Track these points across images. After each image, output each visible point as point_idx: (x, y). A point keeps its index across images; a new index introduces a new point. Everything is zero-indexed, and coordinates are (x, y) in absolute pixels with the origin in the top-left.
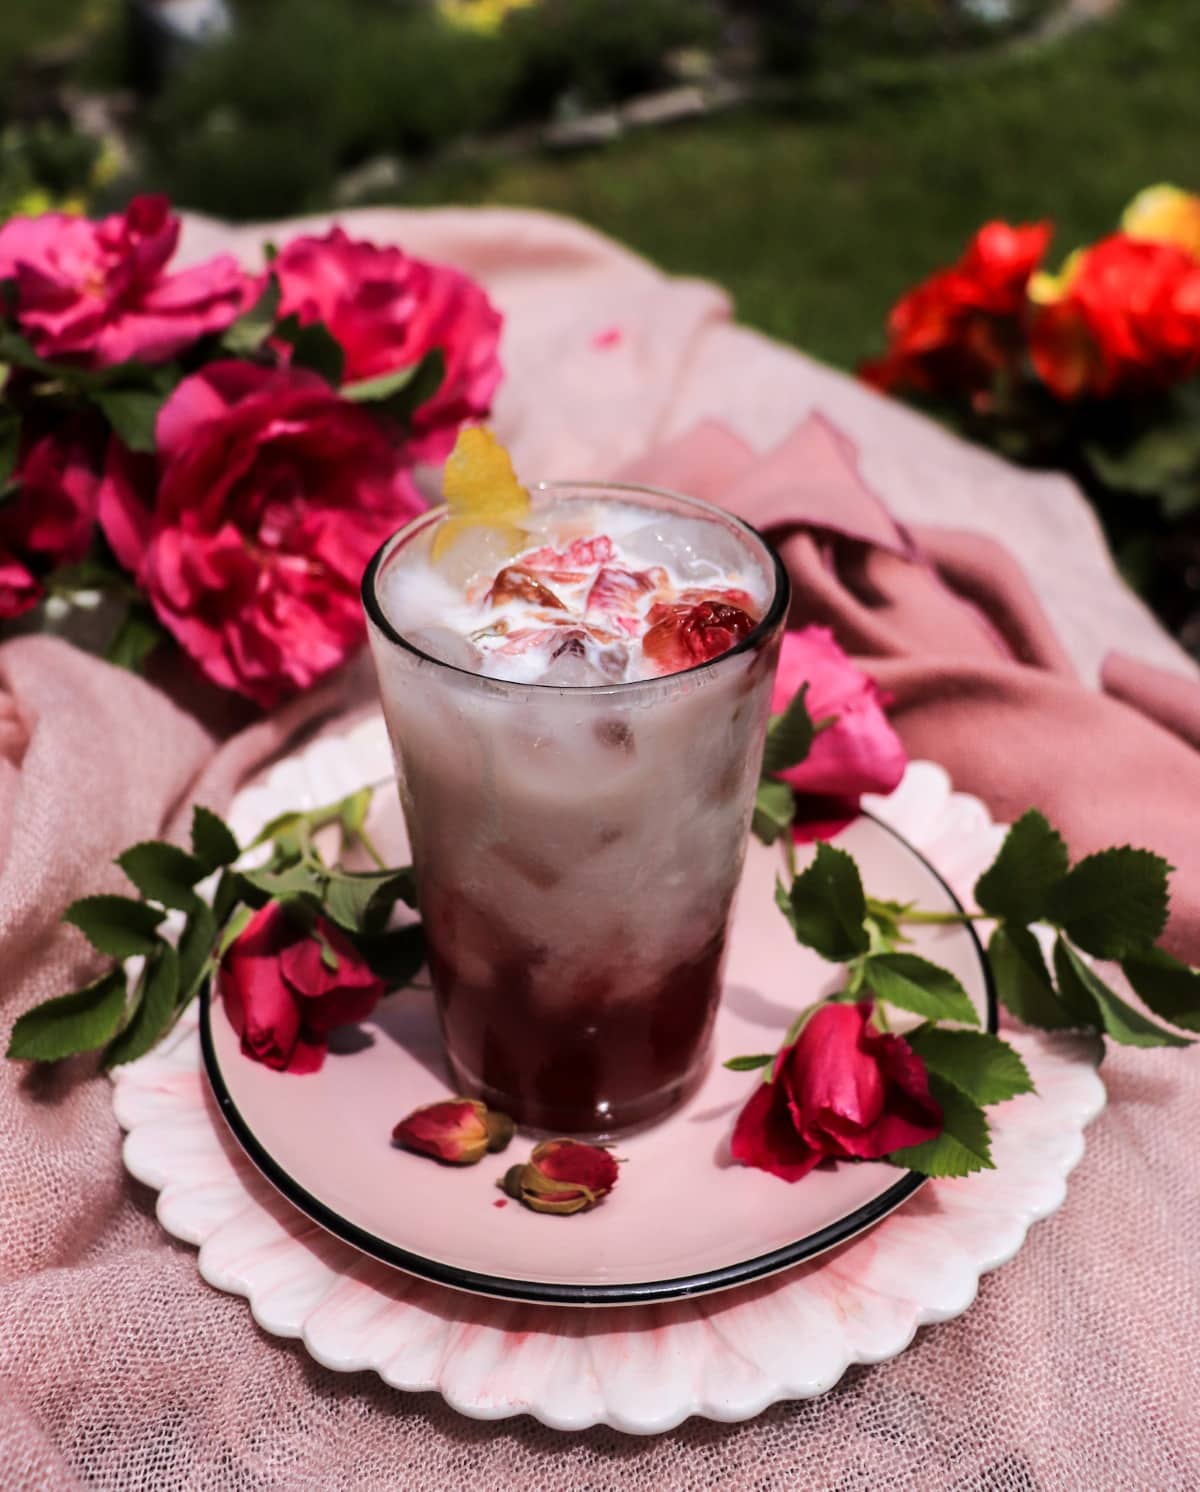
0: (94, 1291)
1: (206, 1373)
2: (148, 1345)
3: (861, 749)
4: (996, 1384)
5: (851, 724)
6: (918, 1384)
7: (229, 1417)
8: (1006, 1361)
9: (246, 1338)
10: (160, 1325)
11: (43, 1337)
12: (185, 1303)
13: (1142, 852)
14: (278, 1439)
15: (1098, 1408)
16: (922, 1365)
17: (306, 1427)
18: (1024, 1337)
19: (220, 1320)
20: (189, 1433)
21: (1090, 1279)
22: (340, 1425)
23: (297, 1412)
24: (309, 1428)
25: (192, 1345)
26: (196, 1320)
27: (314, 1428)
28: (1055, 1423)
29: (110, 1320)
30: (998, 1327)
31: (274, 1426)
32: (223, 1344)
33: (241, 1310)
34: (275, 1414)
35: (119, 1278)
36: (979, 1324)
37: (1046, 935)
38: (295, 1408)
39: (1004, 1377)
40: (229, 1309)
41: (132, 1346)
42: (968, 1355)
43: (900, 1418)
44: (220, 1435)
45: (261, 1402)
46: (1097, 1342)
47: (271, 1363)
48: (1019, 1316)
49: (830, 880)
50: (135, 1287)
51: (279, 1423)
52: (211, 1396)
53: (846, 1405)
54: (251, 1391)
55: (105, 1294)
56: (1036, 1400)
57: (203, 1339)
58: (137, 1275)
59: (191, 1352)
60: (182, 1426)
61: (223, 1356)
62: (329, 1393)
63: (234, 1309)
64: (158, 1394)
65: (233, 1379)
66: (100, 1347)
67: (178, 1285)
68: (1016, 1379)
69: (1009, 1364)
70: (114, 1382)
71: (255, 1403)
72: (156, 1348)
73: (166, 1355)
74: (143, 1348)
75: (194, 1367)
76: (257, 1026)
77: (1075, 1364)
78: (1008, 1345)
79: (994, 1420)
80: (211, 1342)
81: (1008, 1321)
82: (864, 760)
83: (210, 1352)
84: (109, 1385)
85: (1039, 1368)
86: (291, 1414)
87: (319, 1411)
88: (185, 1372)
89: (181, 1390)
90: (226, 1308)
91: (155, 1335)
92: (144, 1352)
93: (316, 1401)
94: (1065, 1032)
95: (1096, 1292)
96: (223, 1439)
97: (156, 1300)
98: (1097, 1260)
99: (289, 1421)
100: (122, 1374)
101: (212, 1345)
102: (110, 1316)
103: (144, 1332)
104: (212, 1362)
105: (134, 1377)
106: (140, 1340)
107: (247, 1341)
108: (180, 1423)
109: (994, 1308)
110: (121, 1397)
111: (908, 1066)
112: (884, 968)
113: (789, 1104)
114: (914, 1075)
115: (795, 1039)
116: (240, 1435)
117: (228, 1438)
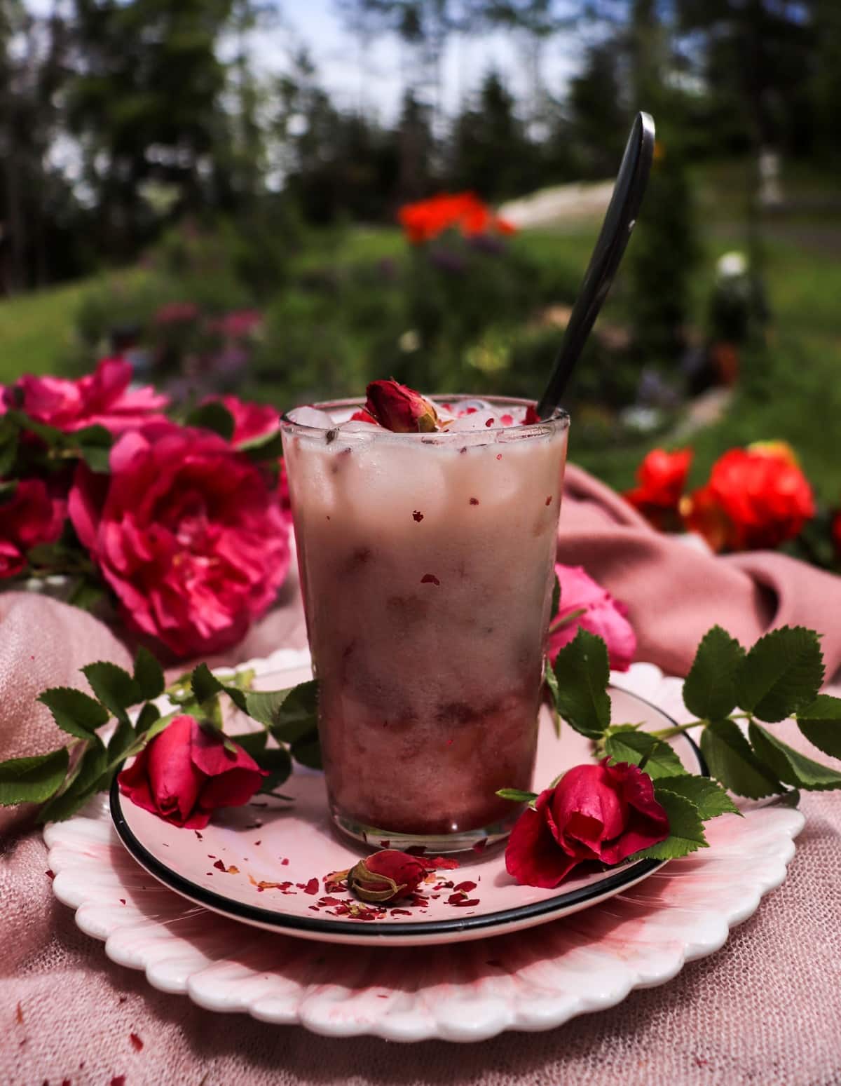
3: (602, 632)
5: (594, 616)
49: (586, 658)
76: (167, 794)
111: (639, 783)
112: (620, 744)
113: (549, 822)
114: (643, 790)
115: (554, 787)
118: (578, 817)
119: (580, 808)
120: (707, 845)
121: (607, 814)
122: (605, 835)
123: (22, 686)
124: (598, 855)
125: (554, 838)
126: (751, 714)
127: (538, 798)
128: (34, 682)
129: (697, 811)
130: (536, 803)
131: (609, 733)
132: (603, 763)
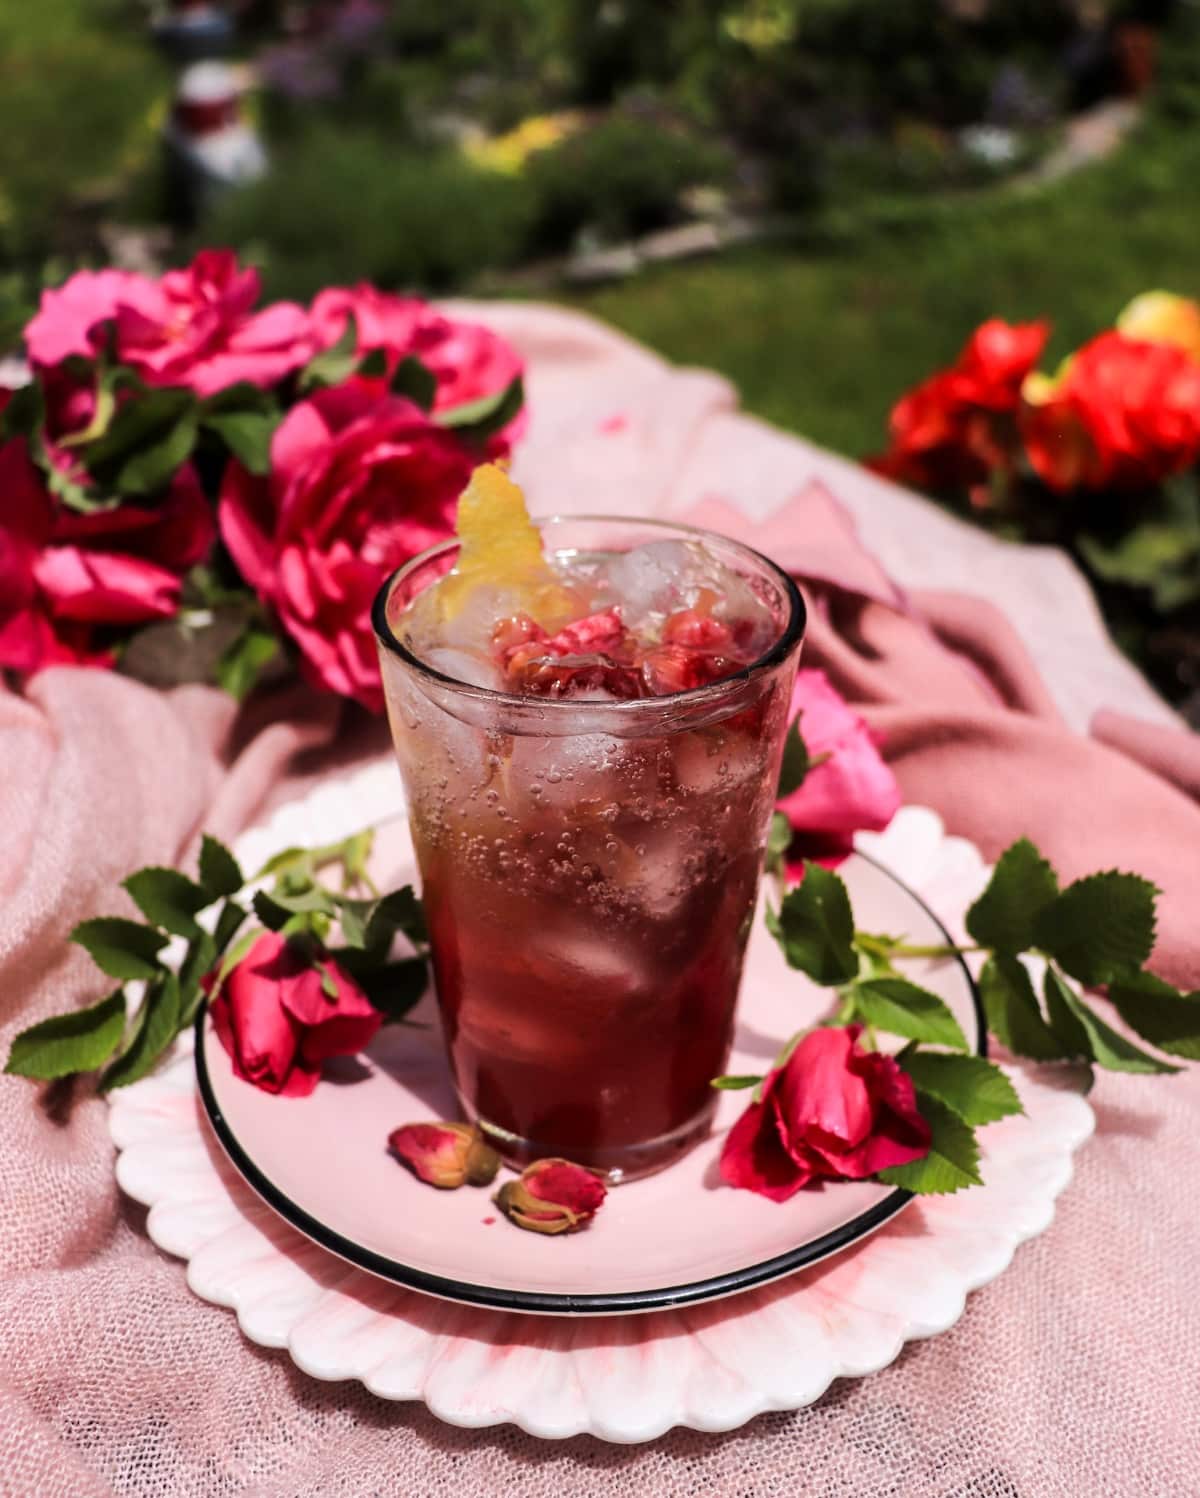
0: (83, 1290)
1: (192, 1379)
2: (135, 1346)
3: (854, 782)
4: (983, 1398)
5: (844, 760)
7: (213, 1422)
8: (993, 1376)
9: (233, 1347)
10: (148, 1327)
11: (31, 1334)
12: (173, 1309)
13: (1130, 876)
14: (261, 1448)
15: (1086, 1426)
17: (291, 1438)
18: (1012, 1354)
19: (207, 1328)
21: (1079, 1302)
22: (325, 1437)
23: (281, 1422)
24: (294, 1439)
25: (179, 1350)
26: (184, 1325)
27: (299, 1439)
28: (1042, 1436)
29: (97, 1319)
30: (985, 1344)
31: (259, 1435)
32: (210, 1352)
33: (229, 1319)
34: (259, 1423)
35: (109, 1279)
36: (967, 1340)
37: (1036, 965)
38: (279, 1419)
39: (991, 1392)
40: (216, 1318)
41: (119, 1346)
42: (955, 1370)
44: (204, 1438)
45: (246, 1410)
46: (1085, 1363)
47: (258, 1372)
48: (1008, 1334)
49: (819, 901)
50: (124, 1288)
51: (263, 1432)
52: (197, 1401)
54: (236, 1399)
55: (94, 1294)
56: (1023, 1415)
58: (127, 1277)
60: (168, 1427)
61: (210, 1363)
62: (314, 1405)
63: (222, 1318)
64: (144, 1396)
65: (220, 1386)
66: (87, 1345)
67: (167, 1291)
68: (1003, 1394)
69: (997, 1379)
70: (100, 1380)
71: (240, 1410)
72: (142, 1350)
73: (152, 1359)
74: (130, 1349)
75: (180, 1372)
77: (1063, 1383)
78: (996, 1361)
79: (981, 1433)
80: (198, 1348)
81: (997, 1338)
83: (197, 1358)
84: (95, 1383)
85: (1027, 1384)
86: (276, 1424)
87: (304, 1423)
88: (171, 1377)
89: (168, 1393)
91: (142, 1337)
92: (131, 1353)
94: (1055, 1064)
95: (1085, 1314)
96: (207, 1443)
97: (144, 1302)
98: (1086, 1284)
99: (272, 1431)
100: (108, 1373)
101: (199, 1351)
102: (98, 1315)
103: (131, 1333)
104: (199, 1368)
105: (121, 1377)
106: (127, 1341)
107: (234, 1349)
108: (166, 1424)
109: (983, 1325)
110: (106, 1396)
111: (896, 1083)
113: (777, 1122)
114: (902, 1093)
115: (785, 1066)
116: (224, 1441)
117: (213, 1442)
118: (816, 1131)
119: (819, 1118)
120: (981, 1183)
121: (853, 1121)
125: (783, 1148)
126: (1052, 959)
127: (762, 1083)
130: (761, 1092)
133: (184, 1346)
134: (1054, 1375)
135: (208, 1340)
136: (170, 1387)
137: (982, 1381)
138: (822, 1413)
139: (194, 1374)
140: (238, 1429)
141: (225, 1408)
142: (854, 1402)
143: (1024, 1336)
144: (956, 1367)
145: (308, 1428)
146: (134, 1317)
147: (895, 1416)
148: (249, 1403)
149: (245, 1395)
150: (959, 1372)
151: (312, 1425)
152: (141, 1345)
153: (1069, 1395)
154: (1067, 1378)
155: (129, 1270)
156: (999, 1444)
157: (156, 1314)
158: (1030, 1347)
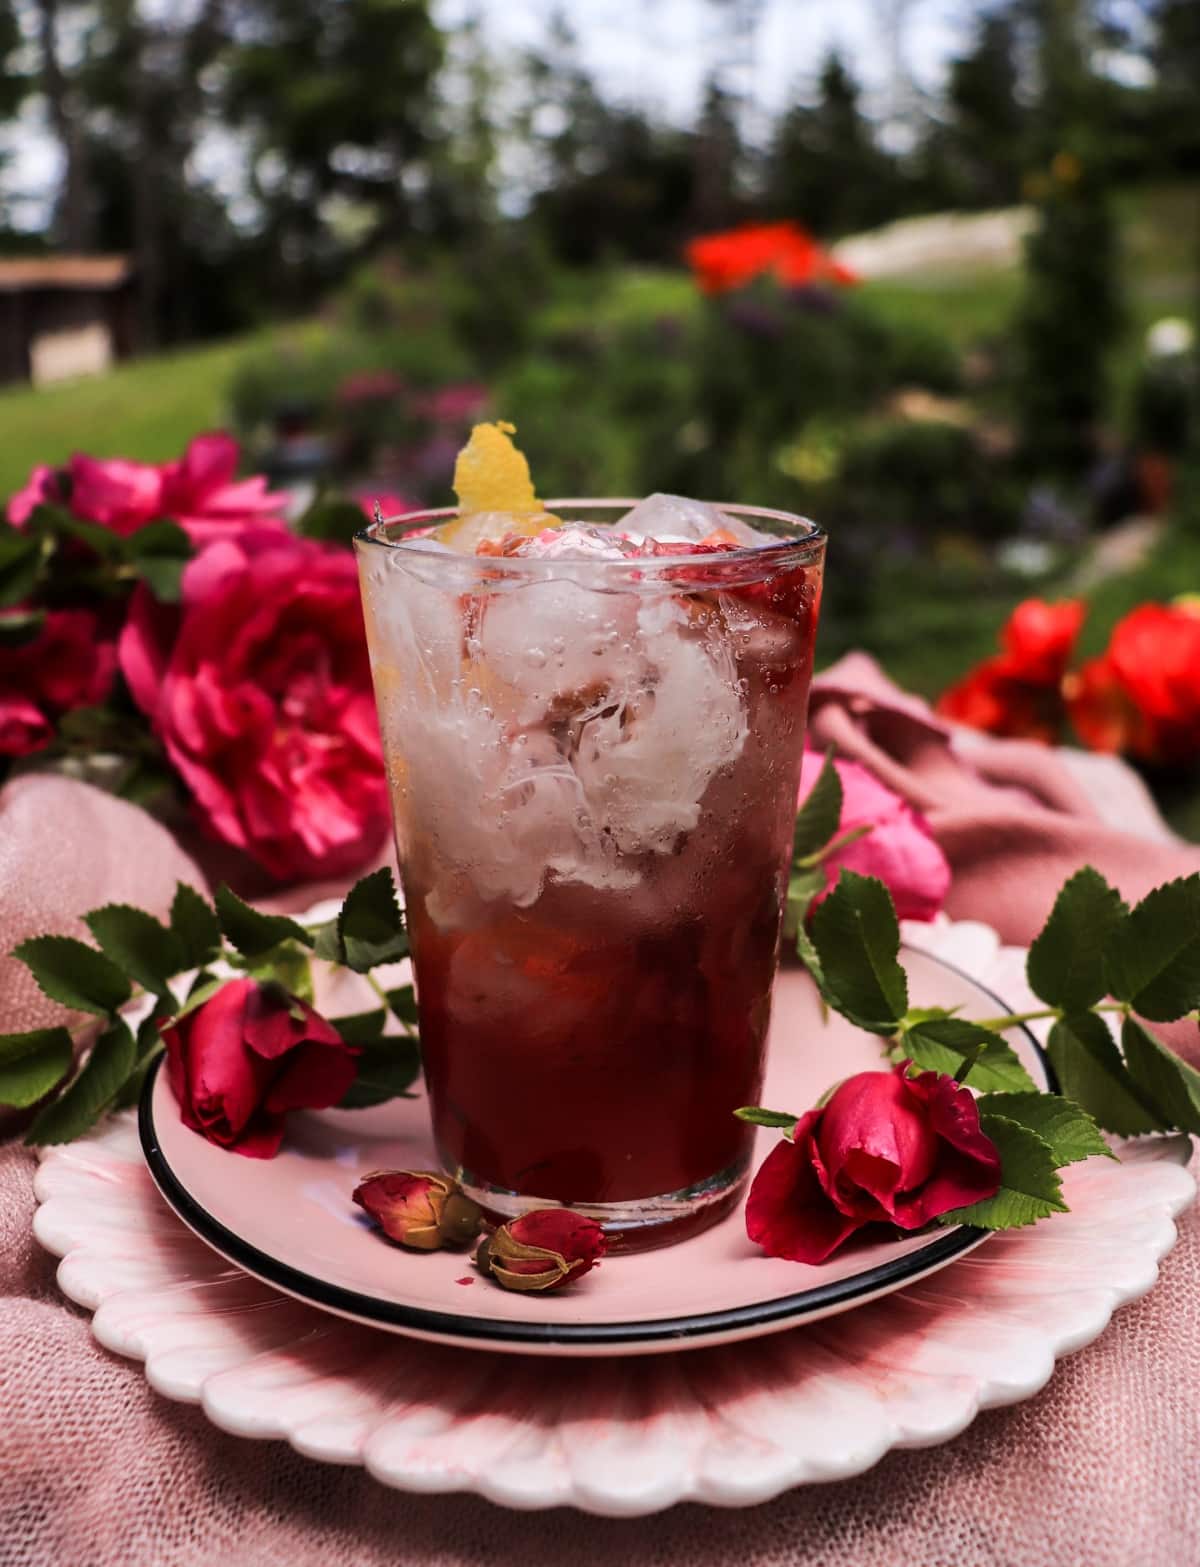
1: (82, 1452)
2: (14, 1401)
3: (897, 860)
4: (1083, 1500)
5: (885, 836)
6: (982, 1509)
7: (103, 1510)
8: (1093, 1472)
9: (137, 1412)
10: (32, 1379)
12: (68, 1360)
14: (161, 1548)
16: (987, 1488)
17: (200, 1537)
18: (1115, 1443)
19: (107, 1386)
20: (51, 1532)
22: (242, 1532)
23: (190, 1518)
24: (203, 1538)
25: (69, 1410)
26: (78, 1380)
27: (209, 1538)
28: (1162, 1542)
30: (1081, 1435)
31: (159, 1530)
32: (108, 1416)
33: (136, 1380)
34: (161, 1514)
36: (1057, 1435)
38: (188, 1513)
39: (1092, 1490)
40: (122, 1376)
42: (1045, 1471)
43: (959, 1547)
44: (88, 1533)
45: (145, 1494)
47: (164, 1445)
48: (1108, 1422)
49: (858, 913)
51: (165, 1527)
52: (85, 1484)
53: (890, 1532)
54: (133, 1477)
56: (1135, 1515)
57: (84, 1405)
58: (14, 1318)
59: (66, 1419)
60: (45, 1522)
61: (106, 1430)
62: (234, 1497)
63: (127, 1376)
64: (19, 1471)
65: (114, 1461)
67: (63, 1339)
68: (1107, 1491)
69: (1098, 1475)
71: (137, 1494)
72: (23, 1405)
73: (33, 1417)
75: (70, 1440)
76: (206, 1090)
78: (1095, 1454)
79: (1083, 1540)
80: (92, 1411)
81: (1094, 1428)
82: (902, 873)
83: (89, 1423)
85: (1137, 1478)
86: (183, 1519)
87: (218, 1519)
88: (55, 1445)
89: (49, 1471)
90: (118, 1375)
91: (23, 1389)
92: (8, 1409)
93: (216, 1506)
96: (91, 1540)
97: (32, 1349)
99: (178, 1527)
101: (94, 1414)
103: (12, 1383)
104: (91, 1438)
108: (43, 1518)
109: (1076, 1414)
111: (955, 1104)
112: (926, 1040)
113: (813, 1161)
114: (962, 1116)
115: (823, 1106)
116: (114, 1536)
117: (99, 1538)
118: (860, 1155)
119: (863, 1142)
120: (1065, 1209)
121: (904, 1150)
122: (902, 1185)
123: (14, 918)
124: (889, 1214)
125: (821, 1187)
126: (1129, 1006)
127: (797, 1123)
128: (35, 912)
129: (1050, 1154)
130: (795, 1132)
131: (907, 1023)
132: (899, 1069)
133: (76, 1405)
134: (1172, 1470)
135: (105, 1402)
136: (52, 1462)
137: (1081, 1479)
138: (879, 1528)
139: (85, 1444)
140: (133, 1519)
141: (119, 1490)
142: (920, 1514)
143: (1129, 1422)
144: (1046, 1468)
145: (222, 1524)
146: (17, 1365)
147: (972, 1531)
148: (150, 1484)
149: (146, 1472)
150: (1051, 1473)
151: (227, 1519)
152: (22, 1401)
153: (1192, 1495)
154: (1189, 1476)
155: (18, 1312)
156: (1106, 1551)
157: (45, 1364)
158: (1138, 1436)
